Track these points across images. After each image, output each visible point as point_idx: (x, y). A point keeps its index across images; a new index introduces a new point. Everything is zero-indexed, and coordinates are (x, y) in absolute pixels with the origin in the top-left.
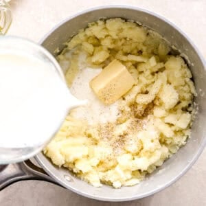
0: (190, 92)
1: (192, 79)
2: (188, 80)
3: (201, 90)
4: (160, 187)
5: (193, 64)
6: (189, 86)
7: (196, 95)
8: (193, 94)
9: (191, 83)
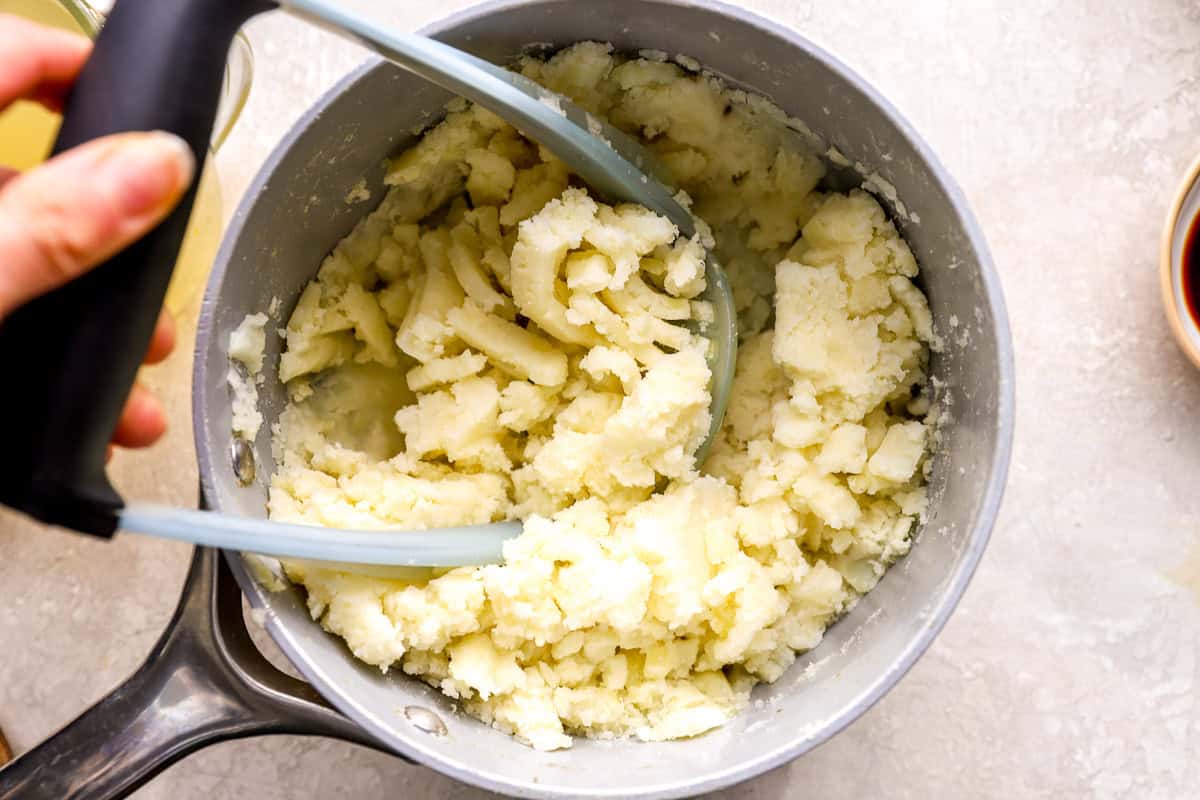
0: (914, 335)
1: (919, 282)
2: (901, 285)
3: (954, 321)
4: (811, 729)
5: (915, 219)
6: (908, 312)
7: (939, 346)
8: (925, 344)
9: (915, 300)
